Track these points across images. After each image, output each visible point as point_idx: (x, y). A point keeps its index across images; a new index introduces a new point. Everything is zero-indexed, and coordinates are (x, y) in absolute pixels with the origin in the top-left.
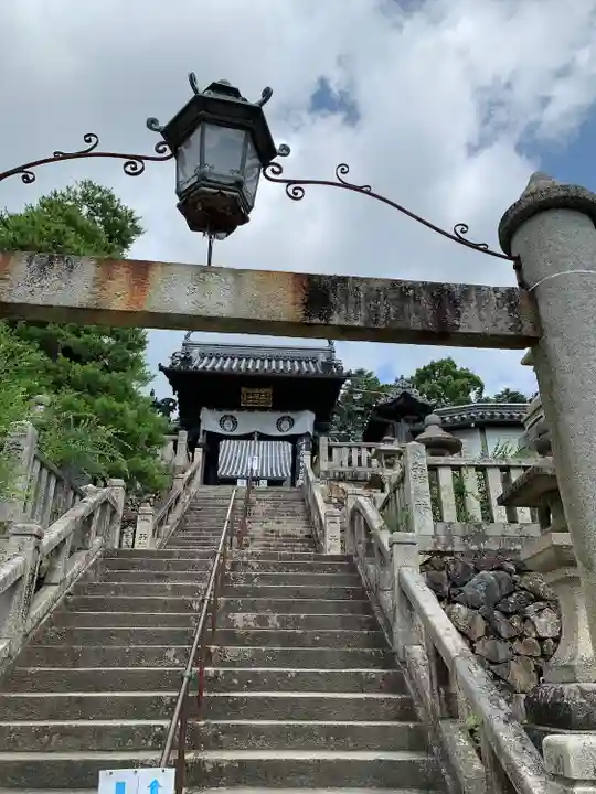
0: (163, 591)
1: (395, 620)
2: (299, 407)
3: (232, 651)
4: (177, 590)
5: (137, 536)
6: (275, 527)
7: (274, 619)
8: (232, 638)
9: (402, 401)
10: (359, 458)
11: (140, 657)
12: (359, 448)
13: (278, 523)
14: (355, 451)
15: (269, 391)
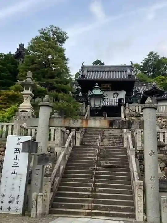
0: (87, 156)
2: (120, 89)
3: (101, 168)
4: (89, 156)
5: (76, 138)
6: (112, 132)
7: (108, 162)
8: (101, 166)
9: (154, 89)
10: (138, 109)
11: (84, 169)
12: (138, 106)
13: (113, 131)
14: (137, 107)
15: (110, 84)
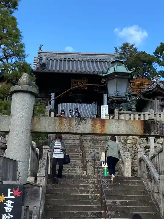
1: (160, 203)
7: (118, 202)
